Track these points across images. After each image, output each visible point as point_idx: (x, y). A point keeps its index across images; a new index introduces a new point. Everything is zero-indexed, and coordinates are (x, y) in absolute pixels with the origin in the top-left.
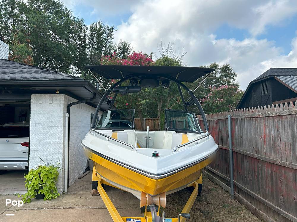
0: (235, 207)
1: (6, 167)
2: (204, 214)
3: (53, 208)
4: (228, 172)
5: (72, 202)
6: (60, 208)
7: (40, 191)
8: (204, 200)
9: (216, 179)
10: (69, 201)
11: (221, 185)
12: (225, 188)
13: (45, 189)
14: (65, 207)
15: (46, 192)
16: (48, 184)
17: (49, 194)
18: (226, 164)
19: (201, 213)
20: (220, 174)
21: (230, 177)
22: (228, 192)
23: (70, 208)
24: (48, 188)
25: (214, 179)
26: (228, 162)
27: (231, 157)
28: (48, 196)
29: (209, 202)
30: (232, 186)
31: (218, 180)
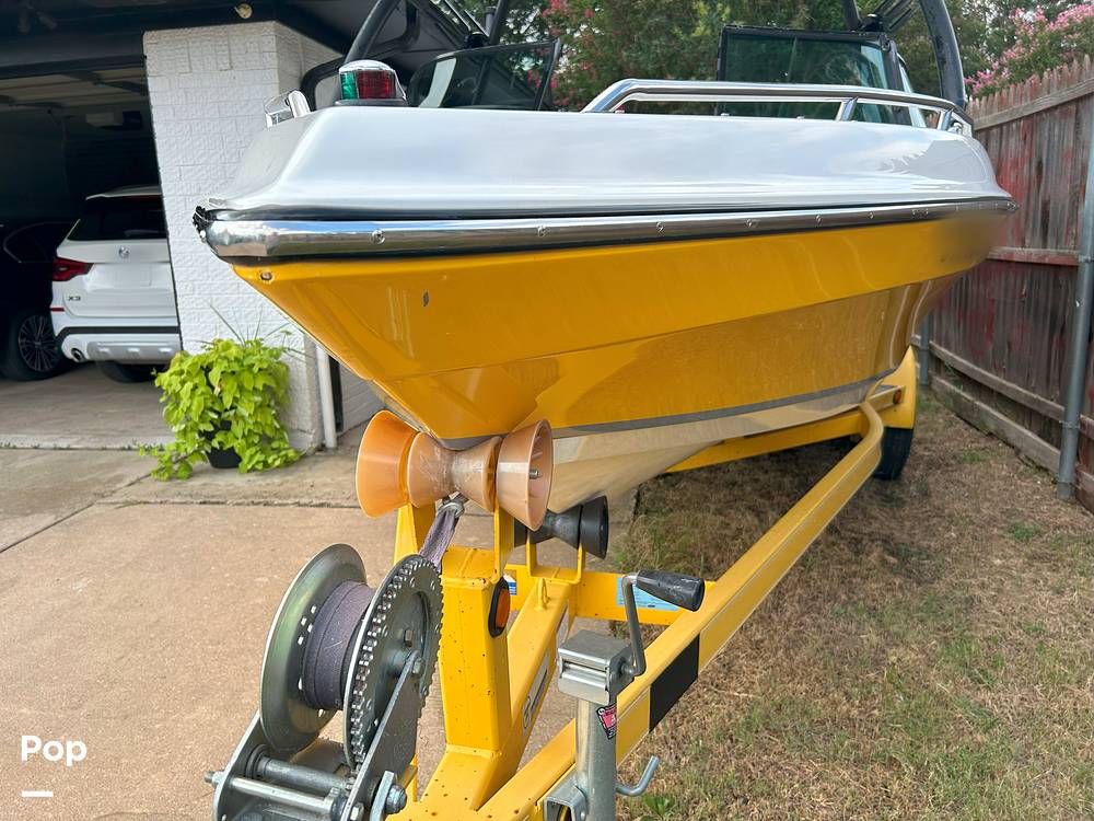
0: (1070, 537)
1: (136, 350)
2: (904, 559)
3: (258, 504)
4: (1054, 375)
5: (338, 484)
6: (285, 502)
7: (219, 437)
8: (916, 503)
9: (987, 413)
10: (329, 480)
11: (1012, 437)
12: (1033, 453)
13: (237, 429)
14: (303, 501)
15: (240, 441)
16: (245, 410)
17: (253, 450)
18: (1051, 338)
19: (892, 554)
20: (1014, 388)
21: (1063, 401)
22: (1046, 470)
23: (322, 505)
24: (248, 427)
25: (980, 410)
26: (1063, 330)
27: (1084, 300)
28: (249, 457)
29: (938, 512)
30: (1070, 442)
31: (996, 416)
